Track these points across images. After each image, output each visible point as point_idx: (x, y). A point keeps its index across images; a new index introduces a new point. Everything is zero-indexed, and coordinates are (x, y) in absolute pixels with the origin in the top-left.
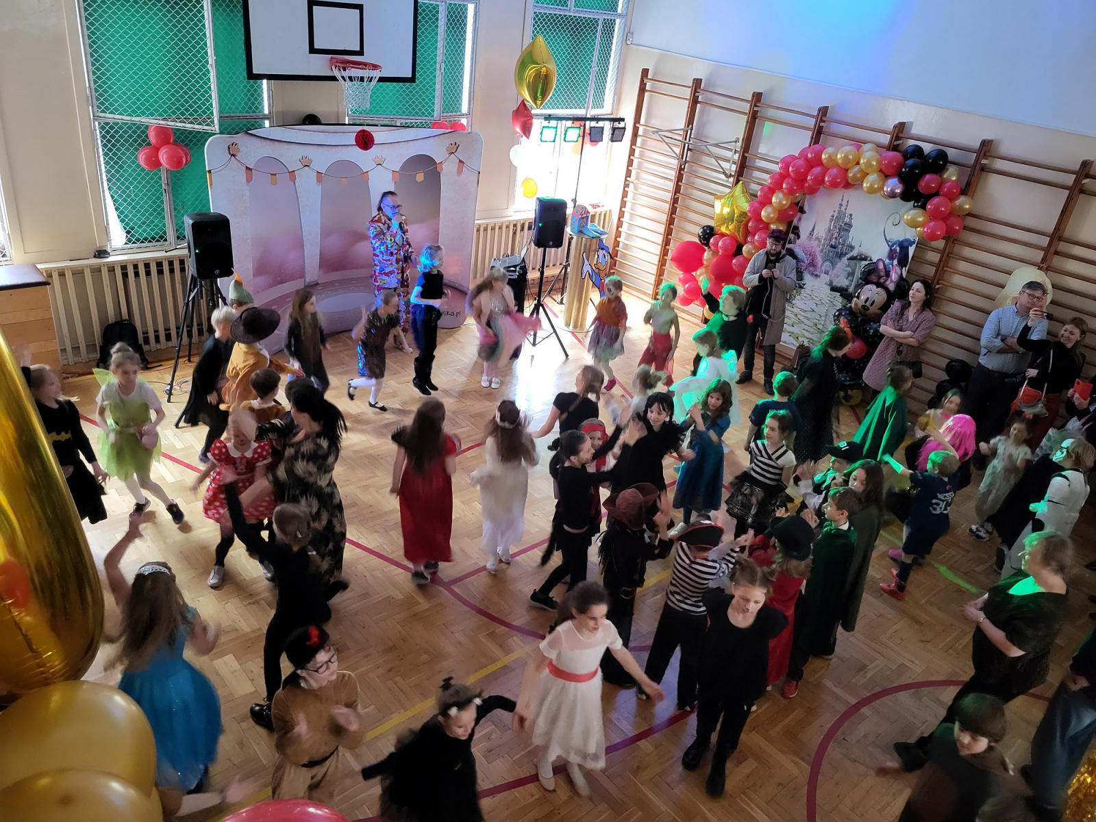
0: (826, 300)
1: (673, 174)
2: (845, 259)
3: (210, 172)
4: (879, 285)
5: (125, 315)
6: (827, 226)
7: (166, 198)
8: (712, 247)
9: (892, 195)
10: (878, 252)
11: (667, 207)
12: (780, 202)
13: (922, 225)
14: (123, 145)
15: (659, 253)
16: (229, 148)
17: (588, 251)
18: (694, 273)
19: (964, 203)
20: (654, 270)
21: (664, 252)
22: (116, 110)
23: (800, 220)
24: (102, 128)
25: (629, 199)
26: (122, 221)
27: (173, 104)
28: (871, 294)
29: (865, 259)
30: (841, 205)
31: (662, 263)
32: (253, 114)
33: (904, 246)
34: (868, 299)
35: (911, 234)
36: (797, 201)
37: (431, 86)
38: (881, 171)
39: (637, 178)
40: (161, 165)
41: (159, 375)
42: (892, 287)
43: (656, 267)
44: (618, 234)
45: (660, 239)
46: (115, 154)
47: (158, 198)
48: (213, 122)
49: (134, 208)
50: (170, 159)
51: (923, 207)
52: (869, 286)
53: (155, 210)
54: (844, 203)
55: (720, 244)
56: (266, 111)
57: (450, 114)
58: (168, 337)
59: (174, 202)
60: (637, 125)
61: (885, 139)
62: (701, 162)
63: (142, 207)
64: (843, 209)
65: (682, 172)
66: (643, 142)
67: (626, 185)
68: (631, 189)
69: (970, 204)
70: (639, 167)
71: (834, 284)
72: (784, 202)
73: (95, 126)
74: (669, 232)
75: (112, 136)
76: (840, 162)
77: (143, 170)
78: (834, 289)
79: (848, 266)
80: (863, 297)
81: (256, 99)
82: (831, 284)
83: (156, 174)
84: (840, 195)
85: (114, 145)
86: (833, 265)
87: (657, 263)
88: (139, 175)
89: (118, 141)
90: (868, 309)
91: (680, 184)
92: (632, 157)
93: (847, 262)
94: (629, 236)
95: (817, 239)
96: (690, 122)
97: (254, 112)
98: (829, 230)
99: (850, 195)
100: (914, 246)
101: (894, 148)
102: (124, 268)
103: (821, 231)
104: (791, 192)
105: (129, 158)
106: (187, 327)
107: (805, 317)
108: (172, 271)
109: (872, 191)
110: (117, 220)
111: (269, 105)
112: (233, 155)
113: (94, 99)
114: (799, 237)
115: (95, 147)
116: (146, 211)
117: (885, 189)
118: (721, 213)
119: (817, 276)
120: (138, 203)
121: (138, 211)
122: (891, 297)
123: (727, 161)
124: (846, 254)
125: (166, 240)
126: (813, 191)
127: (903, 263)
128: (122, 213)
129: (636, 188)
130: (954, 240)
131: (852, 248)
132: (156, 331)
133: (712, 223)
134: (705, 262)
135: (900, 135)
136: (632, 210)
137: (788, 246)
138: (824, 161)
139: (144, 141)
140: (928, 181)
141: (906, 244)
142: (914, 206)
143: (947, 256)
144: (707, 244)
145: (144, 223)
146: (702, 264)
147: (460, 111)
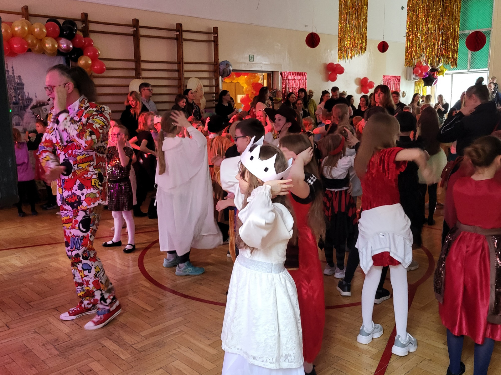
29: (44, 105)
93: (31, 111)
124: (29, 105)
140: (80, 39)
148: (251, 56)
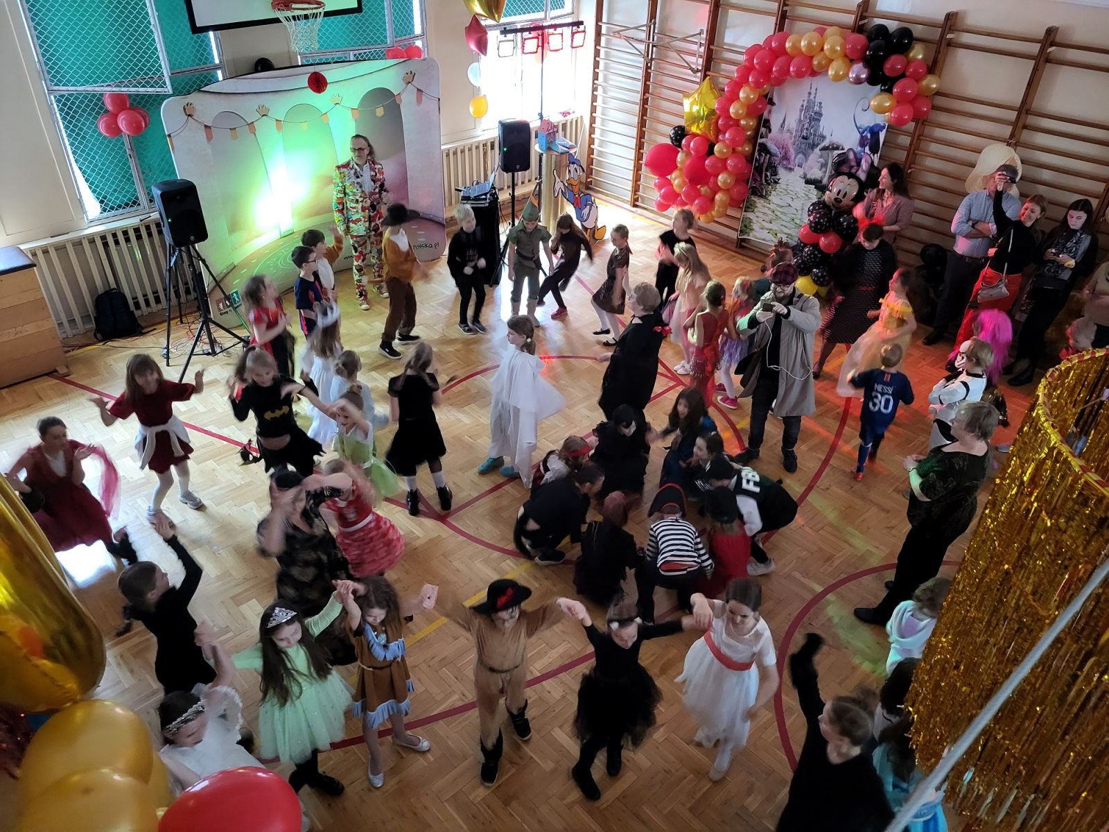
0: (801, 194)
1: (640, 74)
2: (817, 150)
3: (169, 136)
4: (851, 175)
5: (113, 285)
6: (797, 117)
7: (132, 162)
8: (685, 149)
9: (858, 81)
10: (849, 140)
11: (637, 108)
12: (747, 97)
13: (890, 109)
14: (81, 116)
15: (633, 158)
16: (184, 109)
17: (558, 168)
18: (669, 177)
19: (932, 83)
20: (630, 175)
21: (639, 157)
22: (69, 81)
23: (770, 112)
24: (58, 101)
25: (599, 103)
26: (94, 191)
27: (124, 69)
28: (843, 186)
29: (837, 148)
30: (810, 93)
31: (638, 168)
32: (204, 66)
33: (874, 131)
34: (840, 191)
35: (881, 119)
36: (766, 92)
37: (380, 12)
38: (846, 56)
39: (605, 80)
40: (121, 131)
41: (154, 339)
42: (863, 176)
43: (632, 172)
44: (592, 141)
45: (633, 143)
46: (75, 126)
47: (125, 164)
48: (165, 84)
49: (103, 177)
50: (129, 125)
51: (890, 91)
52: (840, 178)
53: (124, 177)
54: (813, 91)
55: (692, 144)
56: (217, 61)
57: (404, 38)
58: (158, 300)
59: (141, 166)
60: (600, 24)
61: (850, 19)
62: (667, 57)
63: (110, 175)
64: (812, 97)
65: (649, 71)
66: (608, 41)
67: (595, 89)
68: (599, 92)
69: (937, 84)
70: (607, 68)
71: (808, 176)
72: (752, 97)
73: (51, 100)
74: (641, 136)
75: (70, 108)
76: (804, 49)
77: (105, 138)
78: (808, 182)
79: (821, 156)
80: (835, 190)
81: (205, 50)
82: (805, 177)
83: (118, 141)
84: (807, 82)
85: (73, 117)
86: (806, 156)
87: (632, 168)
88: (102, 143)
89: (76, 112)
90: (841, 201)
91: (648, 83)
92: (597, 59)
93: (819, 153)
94: (602, 143)
95: (789, 131)
96: (652, 15)
97: (205, 63)
98: (800, 121)
99: (817, 82)
100: (885, 131)
101: (858, 29)
102: (103, 238)
103: (792, 123)
104: (758, 85)
105: (89, 128)
106: (174, 287)
107: (782, 213)
108: (150, 235)
109: (837, 78)
110: (90, 191)
111: (219, 54)
112: (189, 115)
113: (45, 73)
114: (770, 131)
115: (55, 121)
116: (116, 178)
117: (850, 75)
118: (691, 113)
119: (791, 170)
120: (106, 172)
121: (108, 180)
122: (863, 187)
123: (694, 55)
124: (818, 144)
125: (139, 204)
126: (779, 82)
127: (874, 149)
128: (92, 183)
129: (605, 92)
130: (924, 121)
131: (824, 137)
132: (145, 296)
133: (682, 122)
134: (679, 165)
135: (865, 14)
136: (603, 114)
137: (760, 141)
138: (788, 50)
139: (101, 108)
140: (894, 64)
141: (876, 130)
142: (882, 90)
143: (918, 138)
144: (680, 146)
145: (115, 191)
146: (676, 167)
147: (413, 33)
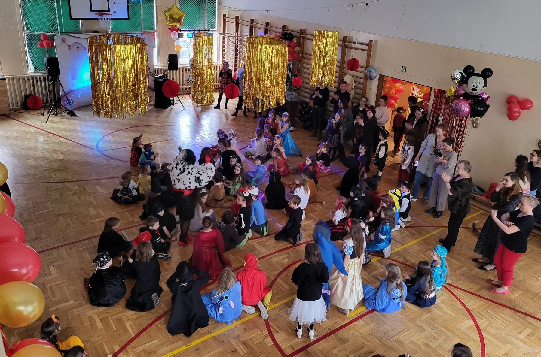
3: (56, 46)
5: (33, 93)
14: (33, 41)
16: (62, 39)
19: (297, 49)
22: (31, 30)
24: (27, 36)
27: (49, 28)
39: (227, 52)
40: (44, 46)
48: (58, 32)
50: (46, 44)
57: (149, 30)
60: (224, 33)
61: (279, 30)
65: (237, 48)
70: (228, 48)
73: (24, 35)
75: (30, 38)
77: (40, 48)
81: (77, 26)
83: (44, 49)
85: (30, 41)
88: (38, 50)
92: (224, 45)
96: (236, 30)
97: (76, 30)
102: (32, 78)
105: (35, 44)
110: (31, 63)
111: (82, 28)
112: (64, 42)
115: (24, 41)
116: (41, 61)
120: (38, 58)
121: (38, 61)
128: (33, 61)
129: (227, 56)
139: (39, 39)
141: (289, 65)
145: (40, 65)
147: (154, 29)
148: (403, 67)
